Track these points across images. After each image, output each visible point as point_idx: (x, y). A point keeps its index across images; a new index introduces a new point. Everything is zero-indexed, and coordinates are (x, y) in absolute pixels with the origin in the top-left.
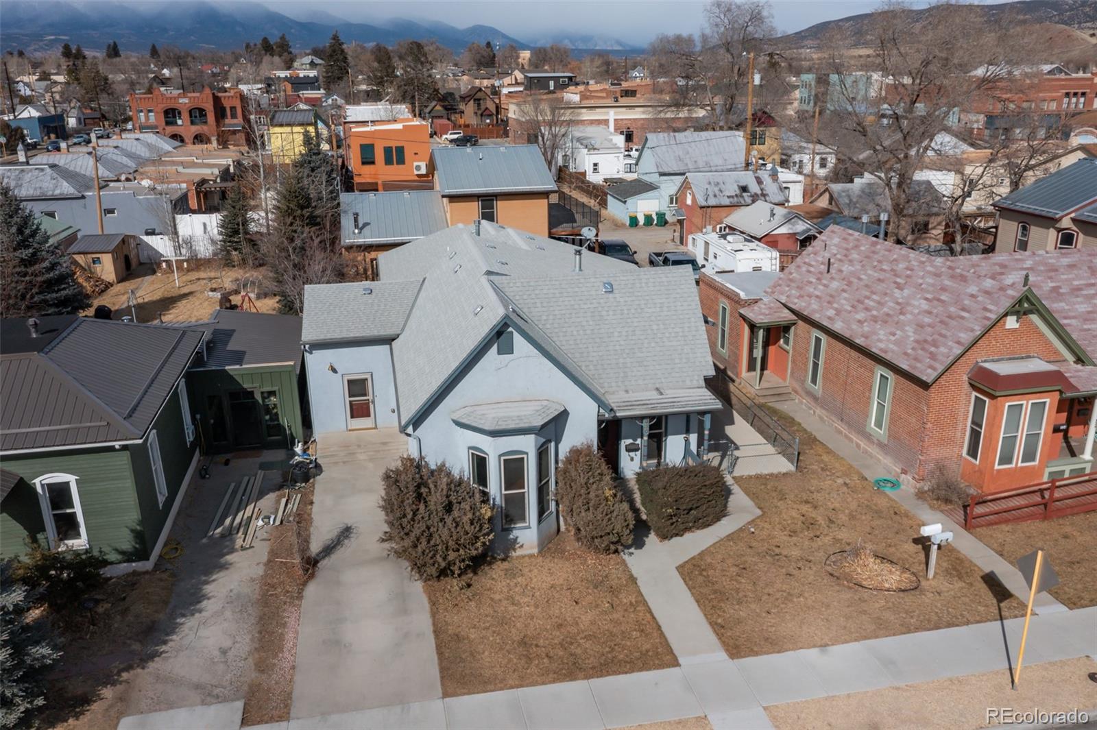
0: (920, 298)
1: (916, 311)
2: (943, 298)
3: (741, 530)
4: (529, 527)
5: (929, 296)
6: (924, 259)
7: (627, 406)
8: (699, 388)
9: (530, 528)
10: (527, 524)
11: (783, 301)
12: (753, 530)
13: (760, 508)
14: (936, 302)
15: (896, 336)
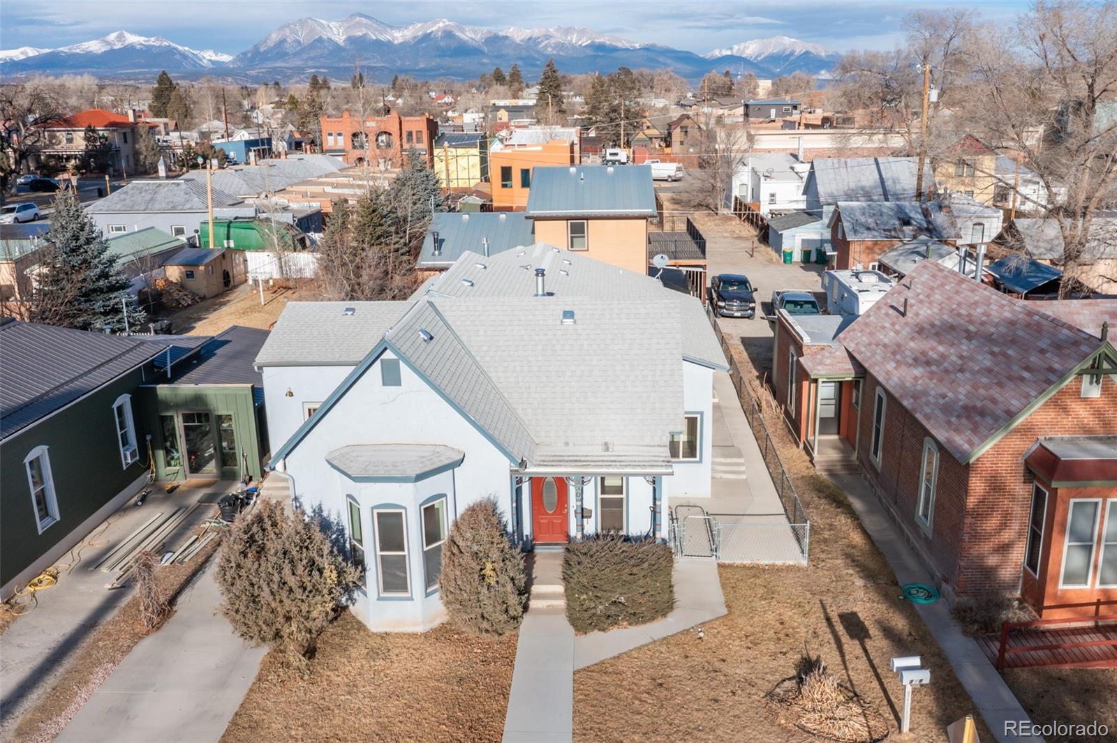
0: (986, 352)
1: (977, 368)
2: (1010, 352)
3: (686, 632)
4: (411, 599)
5: (996, 349)
6: (1004, 302)
7: (553, 461)
8: (660, 446)
9: (413, 600)
10: (410, 595)
11: (850, 350)
12: (701, 635)
13: (728, 606)
14: (1000, 358)
15: (947, 399)
